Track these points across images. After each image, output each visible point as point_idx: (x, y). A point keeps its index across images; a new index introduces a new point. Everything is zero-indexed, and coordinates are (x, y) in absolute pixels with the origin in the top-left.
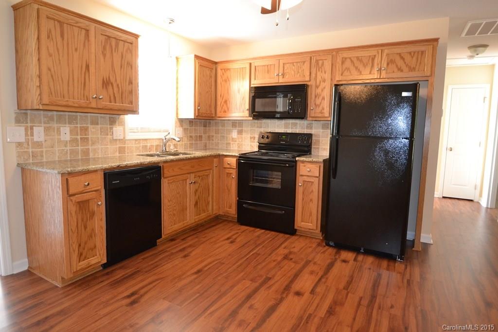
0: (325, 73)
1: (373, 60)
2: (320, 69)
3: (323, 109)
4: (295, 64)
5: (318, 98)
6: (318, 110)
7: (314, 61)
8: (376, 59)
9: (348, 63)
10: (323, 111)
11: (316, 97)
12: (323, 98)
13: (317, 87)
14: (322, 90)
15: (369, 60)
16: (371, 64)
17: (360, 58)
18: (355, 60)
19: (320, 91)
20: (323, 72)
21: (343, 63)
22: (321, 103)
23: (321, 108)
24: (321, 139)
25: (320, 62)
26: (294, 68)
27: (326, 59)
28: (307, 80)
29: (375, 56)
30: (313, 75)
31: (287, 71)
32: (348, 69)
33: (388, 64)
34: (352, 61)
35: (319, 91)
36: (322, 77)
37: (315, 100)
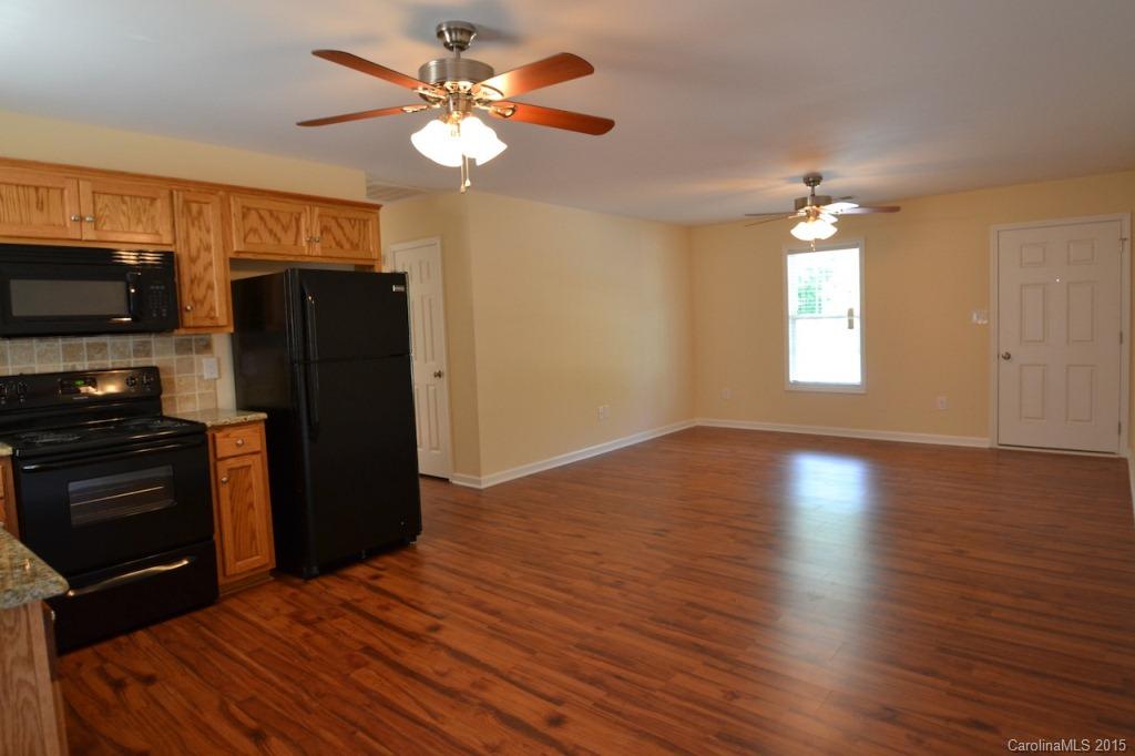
0: (208, 231)
1: (298, 220)
2: (196, 223)
3: (212, 309)
4: (127, 199)
5: (199, 285)
6: (202, 311)
7: (178, 202)
8: (303, 220)
9: (253, 219)
10: (212, 314)
11: (192, 282)
12: (210, 287)
13: (193, 260)
14: (206, 269)
15: (291, 221)
16: (294, 230)
17: (275, 213)
18: (266, 215)
19: (202, 270)
20: (203, 228)
21: (244, 216)
22: (205, 297)
23: (206, 307)
24: (176, 376)
25: (195, 207)
26: (124, 208)
27: (207, 203)
28: (164, 242)
29: (300, 214)
30: (181, 235)
31: (107, 213)
32: (255, 231)
33: (322, 233)
34: (261, 218)
35: (198, 268)
36: (201, 240)
37: (191, 291)
